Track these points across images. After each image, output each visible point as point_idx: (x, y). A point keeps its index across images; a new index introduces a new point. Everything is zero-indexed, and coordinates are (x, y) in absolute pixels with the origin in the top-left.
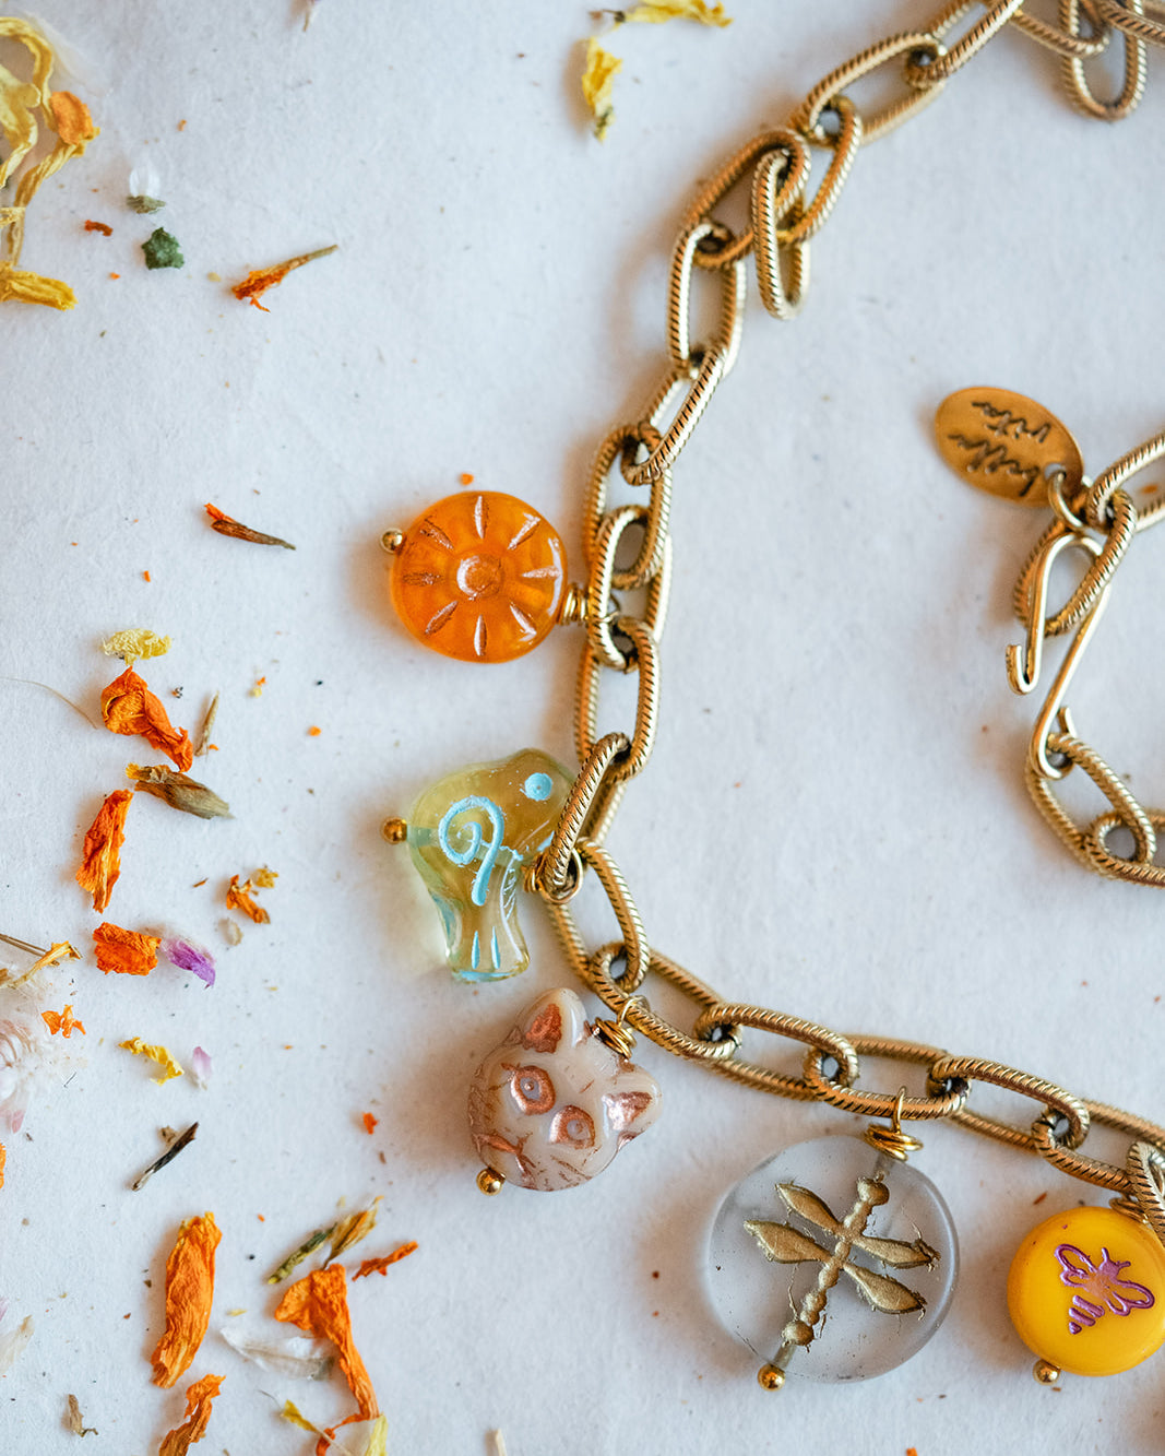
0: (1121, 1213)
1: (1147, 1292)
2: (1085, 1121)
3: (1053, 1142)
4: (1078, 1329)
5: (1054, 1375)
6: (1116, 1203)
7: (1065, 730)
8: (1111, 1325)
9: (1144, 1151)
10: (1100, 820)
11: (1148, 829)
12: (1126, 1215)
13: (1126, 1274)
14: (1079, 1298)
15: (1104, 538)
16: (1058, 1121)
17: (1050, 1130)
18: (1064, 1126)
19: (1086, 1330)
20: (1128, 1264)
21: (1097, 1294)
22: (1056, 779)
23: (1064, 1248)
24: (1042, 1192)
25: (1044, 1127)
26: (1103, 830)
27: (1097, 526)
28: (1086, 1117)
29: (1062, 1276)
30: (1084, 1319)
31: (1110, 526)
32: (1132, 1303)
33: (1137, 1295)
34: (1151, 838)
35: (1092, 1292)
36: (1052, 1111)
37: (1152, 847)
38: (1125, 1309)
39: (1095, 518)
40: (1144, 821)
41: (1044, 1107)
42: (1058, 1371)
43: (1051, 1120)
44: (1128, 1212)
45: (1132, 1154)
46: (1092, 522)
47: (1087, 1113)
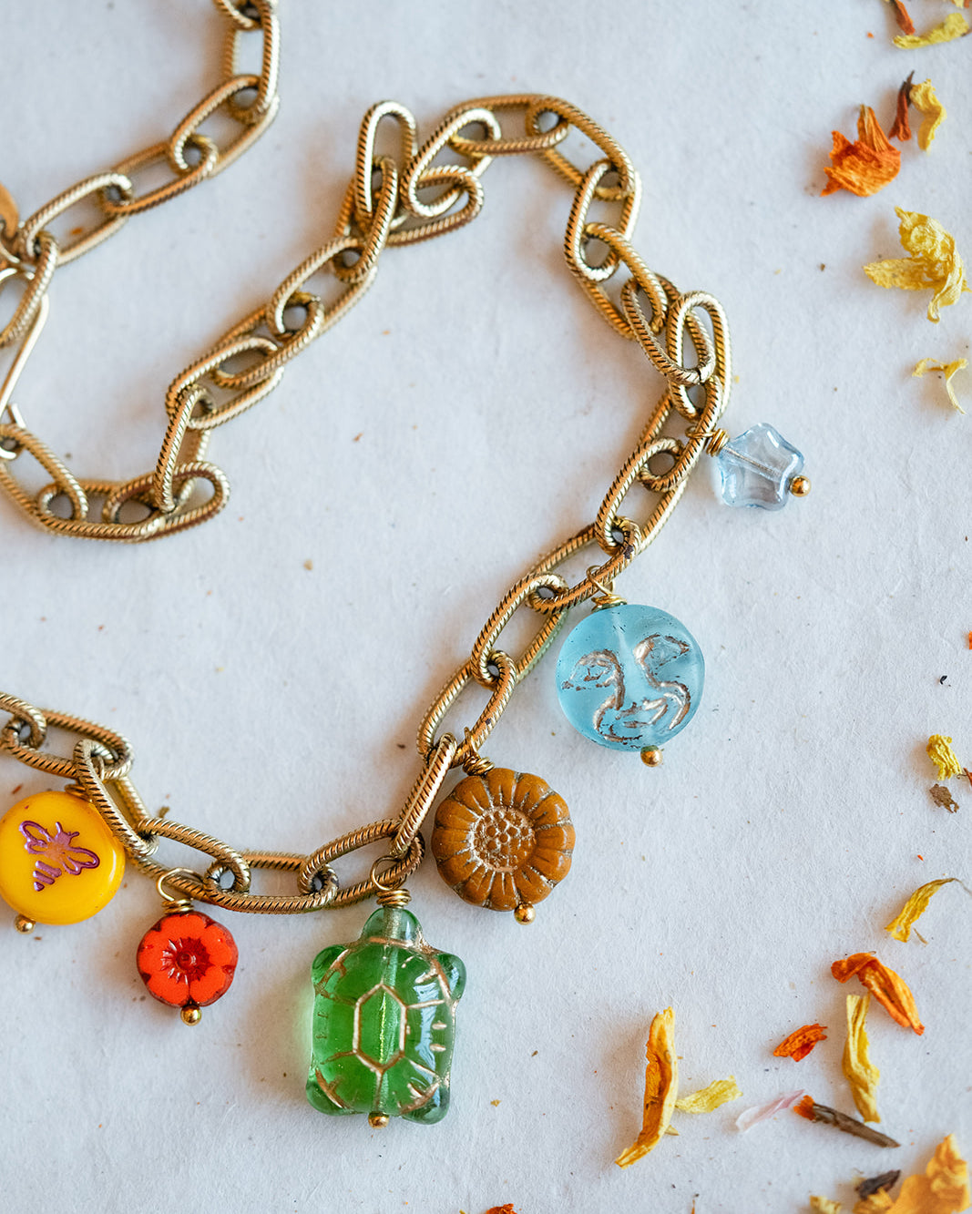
0: (72, 795)
1: (94, 855)
2: (42, 724)
3: (17, 742)
4: (41, 888)
5: (29, 926)
6: (70, 789)
7: (14, 421)
8: (66, 882)
9: (88, 746)
10: (44, 491)
11: (81, 493)
12: (77, 797)
13: (77, 842)
14: (40, 862)
15: (34, 269)
16: (22, 726)
17: (16, 734)
18: (26, 732)
19: (47, 887)
20: (78, 834)
21: (54, 859)
22: (11, 460)
23: (26, 824)
24: (17, 785)
25: (11, 731)
26: (47, 497)
27: (29, 259)
28: (41, 721)
29: (26, 846)
30: (45, 879)
31: (38, 259)
32: (85, 866)
33: (86, 858)
34: (83, 500)
35: (51, 858)
36: (18, 719)
37: (85, 508)
38: (77, 869)
39: (26, 254)
40: (77, 487)
41: (10, 716)
42: (33, 922)
43: (16, 726)
44: (79, 794)
45: (78, 748)
46: (24, 257)
47: (44, 719)
